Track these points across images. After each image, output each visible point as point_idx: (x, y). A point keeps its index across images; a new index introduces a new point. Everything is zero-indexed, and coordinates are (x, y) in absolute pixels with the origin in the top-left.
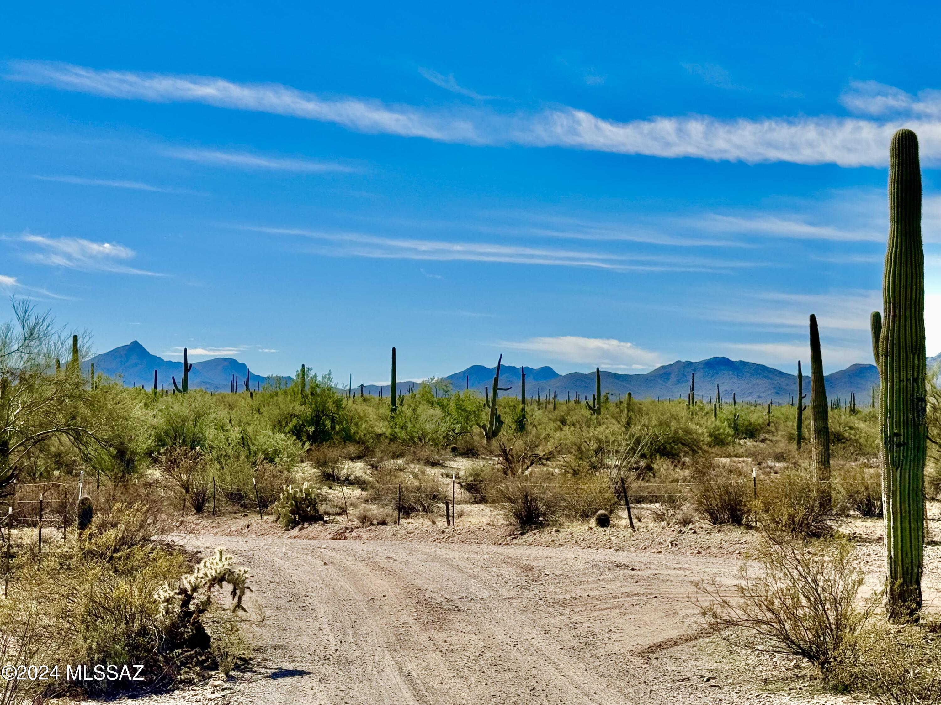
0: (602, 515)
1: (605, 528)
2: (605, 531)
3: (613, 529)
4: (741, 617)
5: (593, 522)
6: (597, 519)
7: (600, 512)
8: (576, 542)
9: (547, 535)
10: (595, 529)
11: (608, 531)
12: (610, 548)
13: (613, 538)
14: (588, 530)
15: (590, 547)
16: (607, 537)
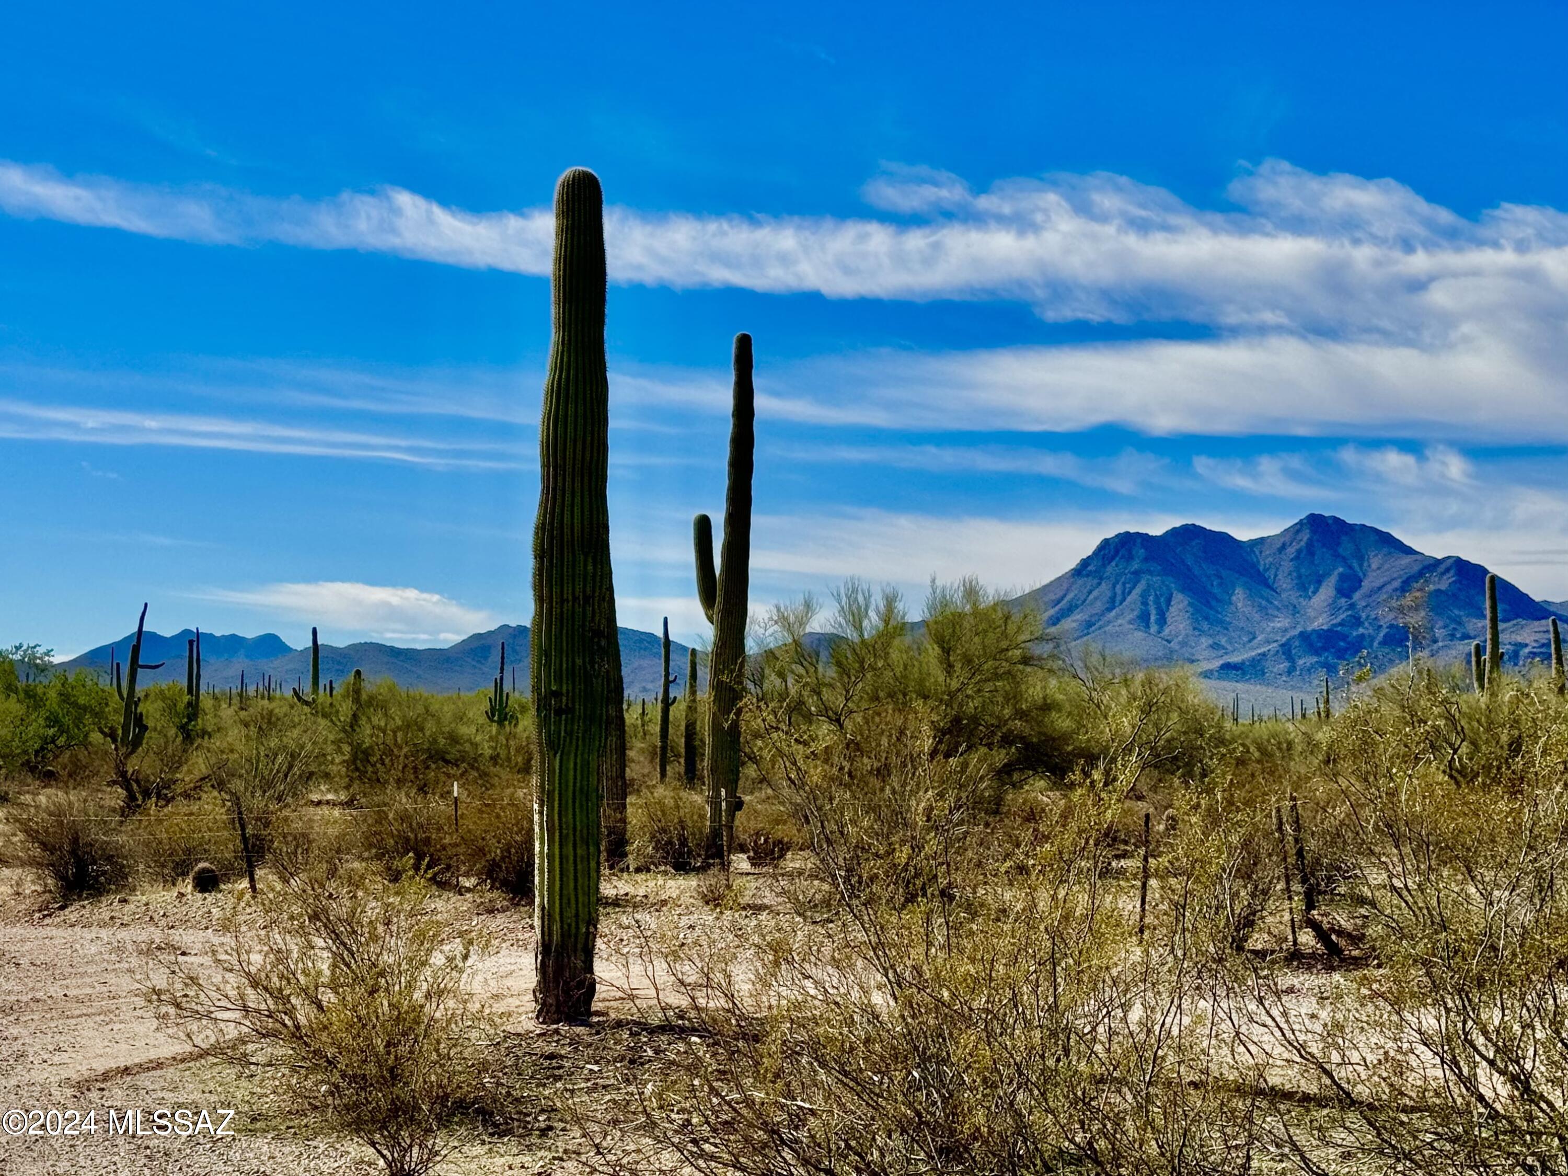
0: (204, 870)
1: (206, 895)
2: (205, 899)
3: (219, 896)
4: (218, 1004)
5: (187, 886)
6: (194, 879)
7: (201, 865)
8: (151, 918)
9: (105, 908)
10: (189, 897)
11: (210, 899)
12: (207, 928)
13: (214, 911)
14: (177, 897)
15: (173, 927)
16: (206, 909)
